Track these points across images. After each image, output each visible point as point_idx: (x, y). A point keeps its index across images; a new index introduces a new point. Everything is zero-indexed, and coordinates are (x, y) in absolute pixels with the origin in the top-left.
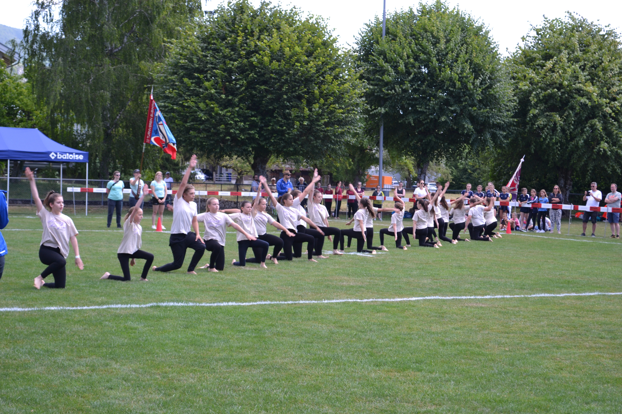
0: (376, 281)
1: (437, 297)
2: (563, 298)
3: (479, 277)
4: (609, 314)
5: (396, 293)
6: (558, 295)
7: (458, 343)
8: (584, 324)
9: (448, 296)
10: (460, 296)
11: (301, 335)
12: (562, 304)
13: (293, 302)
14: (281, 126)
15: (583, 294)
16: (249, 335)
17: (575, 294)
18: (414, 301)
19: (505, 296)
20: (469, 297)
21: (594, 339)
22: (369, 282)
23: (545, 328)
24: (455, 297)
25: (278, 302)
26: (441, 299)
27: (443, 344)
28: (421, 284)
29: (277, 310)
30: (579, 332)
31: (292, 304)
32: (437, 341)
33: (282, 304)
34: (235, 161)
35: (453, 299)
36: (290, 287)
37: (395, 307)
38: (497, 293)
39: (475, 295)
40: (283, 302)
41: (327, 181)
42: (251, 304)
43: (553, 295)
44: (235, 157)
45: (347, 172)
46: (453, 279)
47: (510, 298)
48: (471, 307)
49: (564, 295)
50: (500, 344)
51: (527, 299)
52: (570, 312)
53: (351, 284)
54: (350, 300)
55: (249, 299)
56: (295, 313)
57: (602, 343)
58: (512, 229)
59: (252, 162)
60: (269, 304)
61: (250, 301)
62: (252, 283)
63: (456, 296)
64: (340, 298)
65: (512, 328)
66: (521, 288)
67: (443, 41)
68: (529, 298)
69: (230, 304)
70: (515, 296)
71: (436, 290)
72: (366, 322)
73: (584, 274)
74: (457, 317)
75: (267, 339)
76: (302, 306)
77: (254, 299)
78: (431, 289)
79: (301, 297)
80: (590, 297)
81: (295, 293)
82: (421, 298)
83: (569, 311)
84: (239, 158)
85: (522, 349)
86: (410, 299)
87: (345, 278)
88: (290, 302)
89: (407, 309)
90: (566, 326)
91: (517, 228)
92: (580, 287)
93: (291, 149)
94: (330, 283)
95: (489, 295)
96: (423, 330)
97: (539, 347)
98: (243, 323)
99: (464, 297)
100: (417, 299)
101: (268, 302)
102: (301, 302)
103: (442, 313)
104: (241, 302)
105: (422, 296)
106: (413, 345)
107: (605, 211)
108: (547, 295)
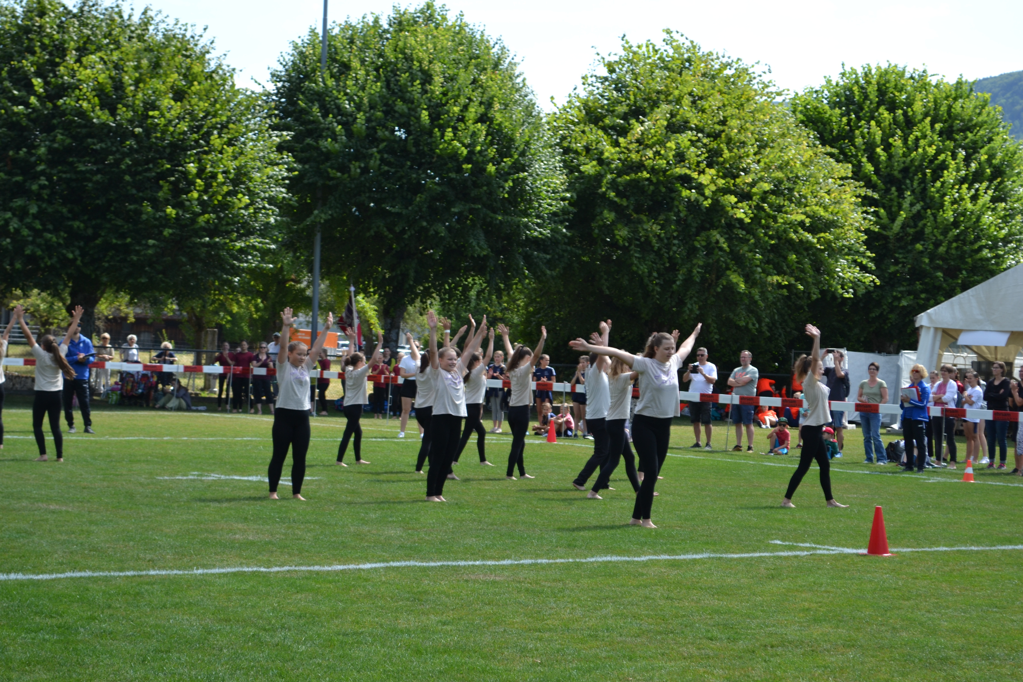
0: (297, 531)
1: (412, 563)
2: (645, 564)
3: (492, 524)
4: (727, 594)
5: (333, 555)
6: (636, 559)
7: (446, 650)
8: (682, 613)
9: (432, 560)
10: (456, 559)
11: (149, 636)
12: (642, 575)
13: (135, 573)
14: (123, 236)
15: (682, 557)
16: (47, 637)
17: (667, 557)
18: (368, 570)
19: (539, 561)
20: (471, 563)
21: (698, 641)
22: (285, 534)
23: (610, 622)
24: (445, 563)
25: (106, 573)
26: (419, 567)
27: (418, 652)
28: (382, 538)
29: (103, 588)
30: (671, 627)
31: (134, 576)
32: (408, 647)
33: (115, 578)
34: (37, 299)
35: (442, 566)
36: (131, 543)
37: (330, 582)
38: (525, 555)
39: (484, 558)
40: (116, 574)
41: (213, 340)
42: (54, 576)
43: (627, 559)
44: (36, 291)
45: (252, 323)
46: (445, 528)
47: (547, 564)
48: (475, 581)
49: (647, 558)
50: (524, 651)
51: (578, 565)
52: (657, 591)
53: (250, 538)
54: (246, 569)
55: (49, 567)
56: (138, 594)
57: (712, 649)
58: (559, 434)
59: (69, 302)
60: (89, 578)
61: (51, 572)
62: (59, 536)
63: (448, 559)
64: (228, 566)
65: (549, 622)
66: (569, 546)
67: (438, 80)
68: (582, 563)
69: (12, 576)
70: (558, 561)
71: (411, 548)
72: (274, 609)
73: (686, 519)
74: (447, 599)
75: (80, 646)
76: (152, 581)
77: (61, 566)
78: (401, 547)
79: (153, 564)
80: (695, 561)
81: (141, 555)
82: (382, 565)
83: (655, 588)
84: (43, 294)
85: (565, 660)
86: (362, 566)
87: (240, 526)
88: (130, 573)
89: (354, 586)
90: (648, 616)
91: (569, 433)
92: (676, 544)
93: (143, 280)
94: (210, 536)
95: (508, 557)
96: (381, 626)
97: (596, 656)
98: (36, 613)
99: (462, 563)
100: (374, 565)
101: (88, 574)
102: (152, 572)
103: (420, 593)
104: (34, 573)
105: (384, 561)
106: (362, 654)
107: (728, 402)
108: (615, 558)
